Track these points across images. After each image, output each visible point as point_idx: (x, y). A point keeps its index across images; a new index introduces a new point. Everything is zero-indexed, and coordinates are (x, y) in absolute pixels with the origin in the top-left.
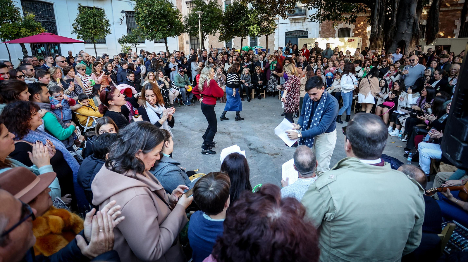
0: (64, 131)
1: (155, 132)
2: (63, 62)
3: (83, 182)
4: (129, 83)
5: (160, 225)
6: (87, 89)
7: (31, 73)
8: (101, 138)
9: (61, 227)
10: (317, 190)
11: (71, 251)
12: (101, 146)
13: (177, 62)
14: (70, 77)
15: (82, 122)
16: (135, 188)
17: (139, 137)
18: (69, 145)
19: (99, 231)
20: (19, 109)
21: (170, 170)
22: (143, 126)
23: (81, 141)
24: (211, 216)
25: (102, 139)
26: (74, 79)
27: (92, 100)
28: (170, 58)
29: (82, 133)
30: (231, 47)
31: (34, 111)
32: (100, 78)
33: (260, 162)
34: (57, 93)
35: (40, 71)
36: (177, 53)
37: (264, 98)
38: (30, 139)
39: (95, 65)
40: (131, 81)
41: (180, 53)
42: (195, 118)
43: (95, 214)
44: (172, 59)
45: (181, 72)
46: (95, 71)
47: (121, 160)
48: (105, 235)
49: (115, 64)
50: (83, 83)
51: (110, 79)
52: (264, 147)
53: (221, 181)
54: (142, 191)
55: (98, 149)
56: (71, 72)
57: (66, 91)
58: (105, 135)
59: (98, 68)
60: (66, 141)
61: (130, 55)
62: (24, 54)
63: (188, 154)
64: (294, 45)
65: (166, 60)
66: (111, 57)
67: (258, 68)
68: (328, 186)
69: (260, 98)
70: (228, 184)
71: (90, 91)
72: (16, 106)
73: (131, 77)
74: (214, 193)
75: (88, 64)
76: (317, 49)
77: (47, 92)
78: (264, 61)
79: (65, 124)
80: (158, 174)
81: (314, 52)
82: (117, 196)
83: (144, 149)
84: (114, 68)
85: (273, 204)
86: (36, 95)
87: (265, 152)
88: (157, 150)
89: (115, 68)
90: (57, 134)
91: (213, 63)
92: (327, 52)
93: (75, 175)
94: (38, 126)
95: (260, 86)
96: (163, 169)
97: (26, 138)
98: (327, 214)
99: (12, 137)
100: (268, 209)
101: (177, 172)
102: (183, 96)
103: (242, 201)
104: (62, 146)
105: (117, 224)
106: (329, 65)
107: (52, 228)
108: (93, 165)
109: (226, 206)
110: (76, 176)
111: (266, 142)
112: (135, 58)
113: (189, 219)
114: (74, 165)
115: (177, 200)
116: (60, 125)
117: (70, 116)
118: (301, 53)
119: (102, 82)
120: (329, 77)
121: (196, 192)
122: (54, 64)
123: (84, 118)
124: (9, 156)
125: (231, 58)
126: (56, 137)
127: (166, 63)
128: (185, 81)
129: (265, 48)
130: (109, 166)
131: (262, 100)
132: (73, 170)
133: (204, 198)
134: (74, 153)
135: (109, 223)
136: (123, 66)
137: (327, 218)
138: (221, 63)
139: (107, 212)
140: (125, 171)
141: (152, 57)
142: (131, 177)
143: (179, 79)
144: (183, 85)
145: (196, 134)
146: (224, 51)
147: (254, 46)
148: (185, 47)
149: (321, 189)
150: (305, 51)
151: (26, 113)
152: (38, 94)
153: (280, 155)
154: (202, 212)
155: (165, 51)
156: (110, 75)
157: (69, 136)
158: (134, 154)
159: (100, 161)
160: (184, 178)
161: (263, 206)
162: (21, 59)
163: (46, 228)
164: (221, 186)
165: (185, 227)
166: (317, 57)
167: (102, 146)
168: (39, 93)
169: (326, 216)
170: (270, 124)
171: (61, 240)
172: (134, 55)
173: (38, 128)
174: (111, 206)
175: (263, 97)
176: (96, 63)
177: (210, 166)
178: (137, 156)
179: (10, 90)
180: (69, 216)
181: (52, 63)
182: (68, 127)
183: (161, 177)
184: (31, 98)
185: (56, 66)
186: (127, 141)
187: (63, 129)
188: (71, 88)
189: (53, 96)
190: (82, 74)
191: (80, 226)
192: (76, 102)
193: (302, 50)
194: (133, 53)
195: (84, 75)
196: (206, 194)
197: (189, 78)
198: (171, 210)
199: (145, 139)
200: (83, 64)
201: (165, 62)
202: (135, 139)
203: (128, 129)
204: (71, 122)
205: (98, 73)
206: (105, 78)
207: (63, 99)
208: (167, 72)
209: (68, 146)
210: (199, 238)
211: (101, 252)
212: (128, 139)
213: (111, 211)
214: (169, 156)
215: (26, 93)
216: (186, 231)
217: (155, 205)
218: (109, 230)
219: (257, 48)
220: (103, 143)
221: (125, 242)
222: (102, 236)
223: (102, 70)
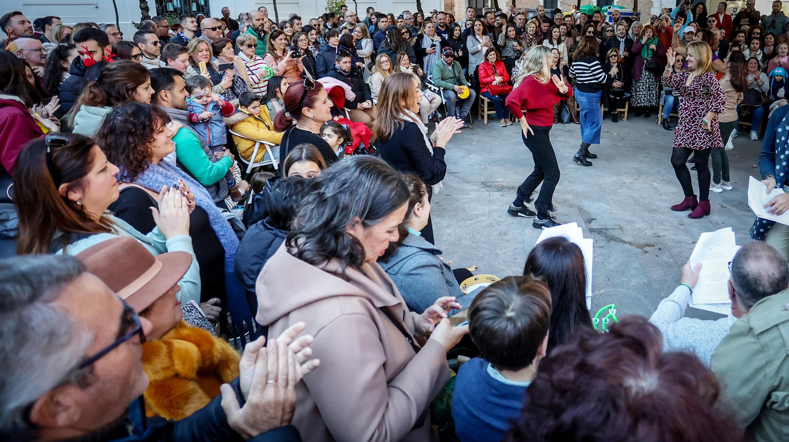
0: (212, 167)
1: (390, 182)
2: (214, 29)
3: (245, 273)
4: (339, 75)
5: (390, 382)
6: (256, 86)
7: (153, 49)
8: (285, 184)
9: (196, 366)
10: (753, 336)
11: (215, 418)
12: (286, 201)
13: (439, 34)
14: (224, 59)
15: (244, 152)
16: (341, 298)
17: (356, 190)
18: (219, 197)
19: (266, 383)
20: (132, 119)
21: (420, 265)
22: (367, 168)
23: (242, 191)
24: (505, 372)
25: (288, 186)
26: (233, 64)
27: (266, 107)
28: (424, 26)
29: (244, 176)
30: (554, 6)
31: (159, 125)
32: (282, 64)
33: (611, 260)
34: (202, 89)
35: (171, 47)
36: (440, 16)
37: (625, 119)
38: (149, 183)
39: (273, 37)
40: (345, 71)
41: (448, 16)
42: (473, 156)
43: (265, 345)
44: (429, 28)
45: (447, 56)
46: (273, 49)
47: (318, 237)
48: (276, 393)
49: (314, 36)
50: (249, 73)
51: (302, 67)
52: (621, 229)
53: (531, 298)
54: (355, 306)
55: (279, 208)
56: (228, 50)
57: (216, 87)
58: (294, 180)
59: (279, 42)
60: (213, 189)
61: (343, 17)
62: (142, 14)
63: (455, 232)
64: (699, 4)
65: (417, 31)
66: (305, 22)
67: (615, 53)
68: (781, 327)
69: (616, 119)
70: (546, 306)
71: (262, 89)
72: (128, 114)
73: (344, 64)
74: (515, 325)
75: (260, 35)
76: (750, 13)
77: (181, 88)
78: (627, 37)
79: (213, 153)
80: (393, 271)
81: (744, 21)
82: (304, 311)
83: (366, 218)
84: (311, 44)
85: (639, 360)
86: (163, 93)
87: (624, 239)
88: (395, 219)
89: (314, 43)
90: (198, 173)
91: (515, 39)
92: (773, 22)
93: (229, 258)
94: (166, 155)
95: (616, 94)
96: (405, 261)
97: (141, 179)
98: (775, 394)
99: (114, 173)
100: (626, 369)
101: (435, 268)
102: (450, 107)
103: (572, 346)
104: (207, 199)
105: (305, 372)
106: (780, 50)
107: (178, 367)
108: (267, 241)
109: (540, 353)
110: (231, 262)
111: (626, 217)
112: (352, 24)
113: (457, 373)
114: (227, 237)
115: (431, 329)
116: (204, 154)
117: (224, 138)
118: (714, 21)
119: (285, 73)
120: (777, 78)
121: (475, 318)
122: (198, 33)
123: (248, 144)
124: (108, 211)
125: (556, 29)
126: (196, 180)
127: (416, 38)
128: (455, 77)
129: (630, 10)
130: (292, 246)
131: (620, 123)
132: (225, 248)
133: (493, 333)
134: (228, 213)
135: (288, 368)
136: (329, 39)
137: (776, 403)
138: (532, 39)
139: (288, 344)
140: (323, 260)
141: (387, 24)
142: (335, 273)
143: (442, 72)
144: (450, 85)
145: (474, 190)
146: (540, 13)
147: (606, 4)
148: (456, 5)
149: (762, 333)
150: (721, 18)
151: (144, 128)
152: (167, 92)
153: (657, 247)
154: (485, 363)
155: (414, 10)
156: (302, 57)
157: (221, 177)
158: (344, 227)
159: (280, 234)
160: (447, 282)
161: (616, 361)
162: (136, 22)
163: (168, 365)
164: (531, 309)
165: (444, 390)
166: (751, 32)
167: (288, 202)
168: (169, 90)
169: (773, 399)
170: (637, 177)
171: (195, 392)
172: (350, 19)
173: (165, 159)
174: (295, 333)
175: (624, 117)
176: (275, 33)
177: (500, 261)
178: (352, 232)
179: (118, 81)
180: (212, 344)
181: (193, 31)
182: (220, 160)
183: (400, 276)
184: (154, 97)
185: (200, 37)
186: (331, 197)
187: (211, 162)
188: (226, 82)
189: (192, 96)
190: (248, 55)
191: (232, 367)
192: (234, 109)
193: (716, 16)
194: (348, 13)
195: (252, 57)
196: (498, 325)
197: (464, 70)
198: (417, 350)
199: (368, 196)
200: (250, 34)
201: (413, 34)
202: (348, 193)
203: (334, 171)
204: (224, 151)
205: (279, 53)
206: (292, 63)
207: (212, 102)
208: (419, 56)
209: (217, 200)
210: (475, 417)
211: (265, 428)
212: (334, 192)
213: (295, 345)
214: (420, 233)
215: (147, 88)
216: (445, 399)
217: (381, 339)
218: (287, 384)
219: (612, 10)
220: (290, 196)
221: (316, 410)
222: (270, 394)
223: (287, 48)
